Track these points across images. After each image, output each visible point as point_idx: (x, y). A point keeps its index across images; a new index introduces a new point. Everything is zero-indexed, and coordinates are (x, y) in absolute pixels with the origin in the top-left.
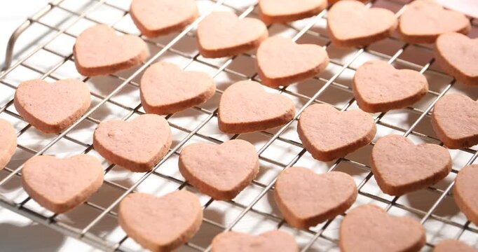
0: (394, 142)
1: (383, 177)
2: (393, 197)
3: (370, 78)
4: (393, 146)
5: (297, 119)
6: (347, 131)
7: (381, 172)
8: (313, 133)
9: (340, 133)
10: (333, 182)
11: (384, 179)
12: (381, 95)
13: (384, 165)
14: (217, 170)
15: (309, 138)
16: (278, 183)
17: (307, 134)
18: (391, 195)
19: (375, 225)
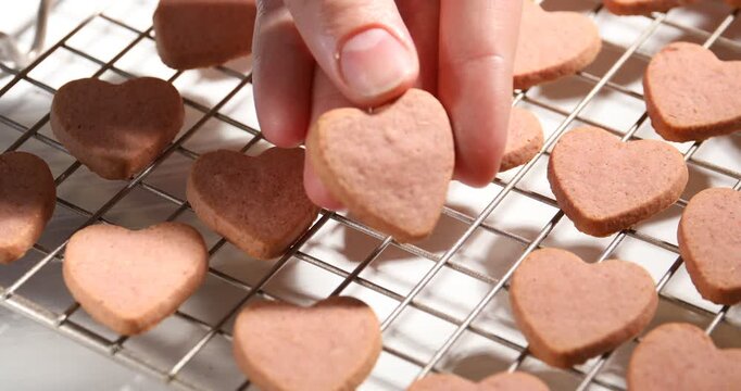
0: (722, 204)
1: (702, 269)
2: (720, 307)
3: (675, 78)
4: (718, 211)
5: (545, 153)
6: (637, 180)
7: (697, 260)
8: (576, 185)
9: (624, 185)
10: (613, 281)
11: (704, 275)
12: (695, 111)
13: (703, 249)
14: (396, 185)
15: (569, 192)
16: (517, 279)
17: (565, 185)
18: (716, 303)
19: (691, 366)
